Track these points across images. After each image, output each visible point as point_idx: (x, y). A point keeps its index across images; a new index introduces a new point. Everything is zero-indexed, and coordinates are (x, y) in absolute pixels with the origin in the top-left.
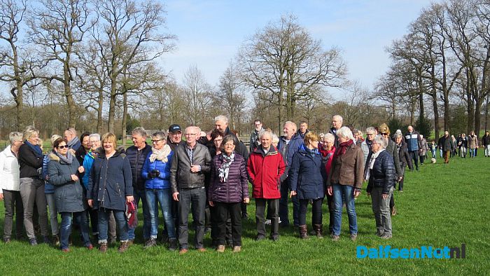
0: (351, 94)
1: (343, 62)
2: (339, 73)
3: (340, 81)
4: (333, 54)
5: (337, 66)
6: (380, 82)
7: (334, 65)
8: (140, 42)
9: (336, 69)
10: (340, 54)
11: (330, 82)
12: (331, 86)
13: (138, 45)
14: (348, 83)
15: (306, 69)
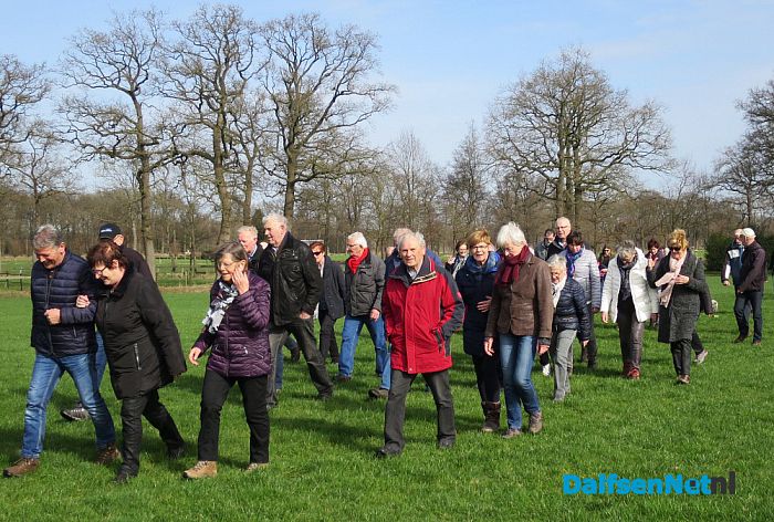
0: (678, 182)
1: (665, 128)
2: (659, 146)
3: (660, 160)
4: (647, 114)
5: (655, 133)
6: (725, 158)
7: (649, 132)
8: (336, 96)
9: (652, 139)
10: (660, 114)
11: (642, 162)
12: (642, 167)
13: (334, 100)
14: (672, 164)
15: (601, 138)
